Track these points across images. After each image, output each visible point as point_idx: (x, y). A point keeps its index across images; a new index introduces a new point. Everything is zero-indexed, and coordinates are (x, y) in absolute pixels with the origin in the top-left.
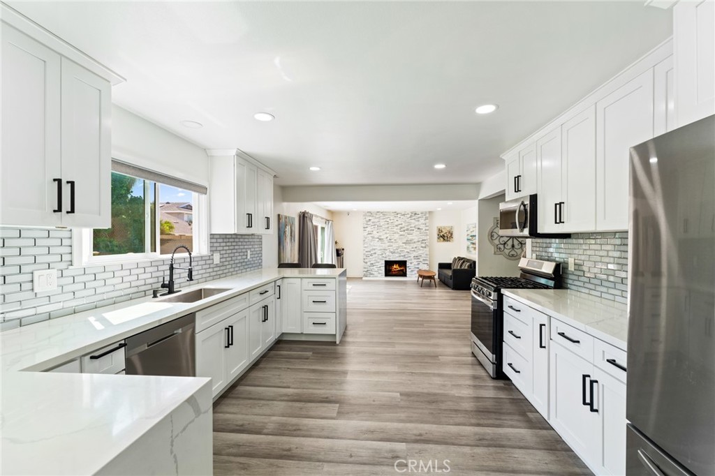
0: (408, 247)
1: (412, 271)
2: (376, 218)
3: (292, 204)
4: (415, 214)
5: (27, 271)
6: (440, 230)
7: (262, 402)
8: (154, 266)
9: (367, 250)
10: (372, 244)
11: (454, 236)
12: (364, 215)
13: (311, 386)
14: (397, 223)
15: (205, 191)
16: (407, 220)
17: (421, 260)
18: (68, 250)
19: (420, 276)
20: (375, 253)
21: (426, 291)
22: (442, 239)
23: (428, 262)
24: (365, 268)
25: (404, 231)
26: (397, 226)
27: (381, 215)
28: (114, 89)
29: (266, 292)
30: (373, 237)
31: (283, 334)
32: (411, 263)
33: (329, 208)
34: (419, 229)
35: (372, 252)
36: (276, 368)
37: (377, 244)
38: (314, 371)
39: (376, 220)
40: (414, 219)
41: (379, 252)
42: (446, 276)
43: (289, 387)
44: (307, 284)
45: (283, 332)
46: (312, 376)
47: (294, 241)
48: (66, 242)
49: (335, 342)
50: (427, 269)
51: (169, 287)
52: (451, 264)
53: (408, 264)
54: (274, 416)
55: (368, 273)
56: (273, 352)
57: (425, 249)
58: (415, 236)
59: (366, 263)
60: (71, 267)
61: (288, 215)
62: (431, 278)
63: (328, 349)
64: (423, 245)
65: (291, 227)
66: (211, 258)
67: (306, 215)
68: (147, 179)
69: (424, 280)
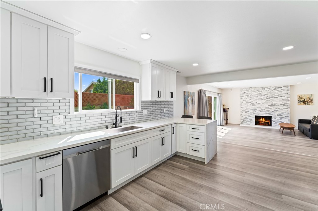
0: (272, 108)
1: (276, 123)
2: (249, 91)
3: (193, 86)
4: (279, 87)
5: (50, 116)
6: (300, 97)
7: (148, 191)
8: (110, 115)
9: (243, 109)
10: (246, 106)
11: (314, 100)
12: (241, 90)
13: (177, 189)
14: (264, 94)
15: (138, 81)
16: (272, 92)
17: (283, 116)
18: (68, 107)
19: (282, 127)
20: (249, 111)
21: (286, 138)
22: (302, 103)
23: (289, 118)
24: (241, 119)
25: (270, 98)
26: (264, 95)
27: (253, 89)
28: (75, 36)
29: (164, 130)
30: (247, 102)
31: (177, 152)
32: (275, 118)
33: (220, 87)
34: (281, 97)
35: (246, 111)
36: (165, 171)
37: (250, 106)
38: (184, 179)
39: (249, 92)
40: (278, 91)
41: (252, 111)
42: (305, 128)
43: (164, 186)
44: (189, 128)
45: (177, 151)
46: (181, 182)
47: (195, 104)
48: (67, 104)
49: (204, 163)
50: (289, 123)
51: (115, 125)
52: (311, 120)
53: (273, 119)
54: (147, 203)
55: (243, 122)
56: (170, 161)
57: (287, 110)
58: (278, 101)
59: (243, 116)
60: (69, 115)
61: (190, 91)
62: (292, 129)
63: (198, 167)
64: (285, 107)
65: (192, 97)
66: (142, 112)
67: (202, 91)
68: (109, 77)
69: (284, 130)
